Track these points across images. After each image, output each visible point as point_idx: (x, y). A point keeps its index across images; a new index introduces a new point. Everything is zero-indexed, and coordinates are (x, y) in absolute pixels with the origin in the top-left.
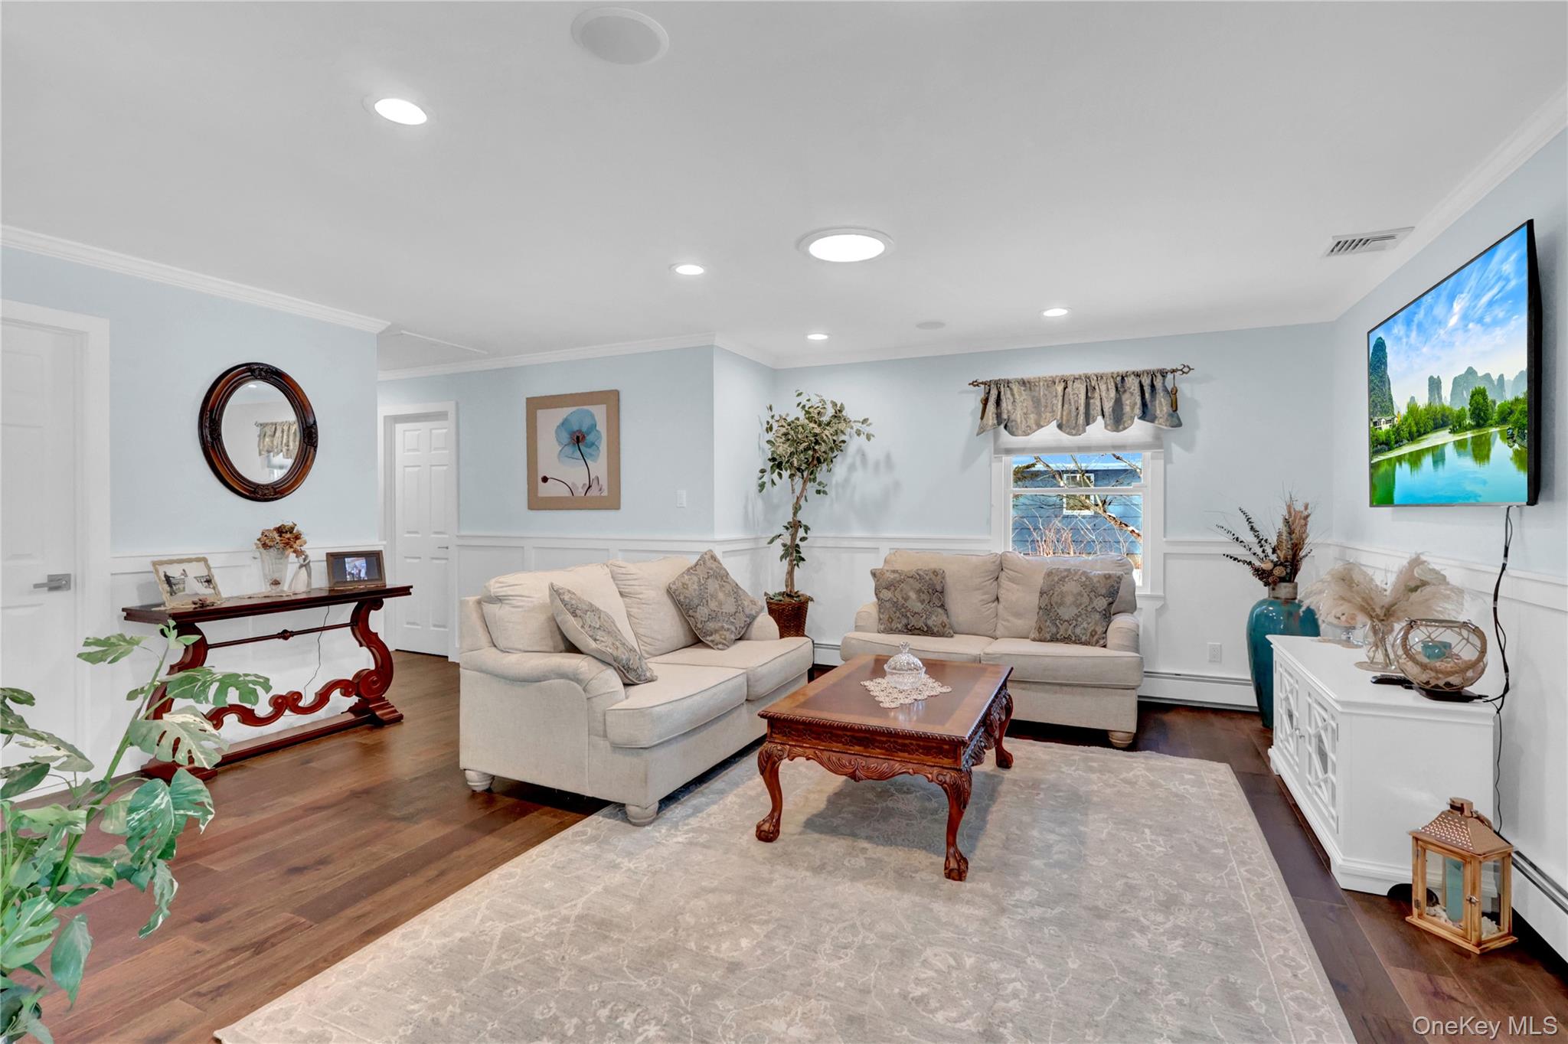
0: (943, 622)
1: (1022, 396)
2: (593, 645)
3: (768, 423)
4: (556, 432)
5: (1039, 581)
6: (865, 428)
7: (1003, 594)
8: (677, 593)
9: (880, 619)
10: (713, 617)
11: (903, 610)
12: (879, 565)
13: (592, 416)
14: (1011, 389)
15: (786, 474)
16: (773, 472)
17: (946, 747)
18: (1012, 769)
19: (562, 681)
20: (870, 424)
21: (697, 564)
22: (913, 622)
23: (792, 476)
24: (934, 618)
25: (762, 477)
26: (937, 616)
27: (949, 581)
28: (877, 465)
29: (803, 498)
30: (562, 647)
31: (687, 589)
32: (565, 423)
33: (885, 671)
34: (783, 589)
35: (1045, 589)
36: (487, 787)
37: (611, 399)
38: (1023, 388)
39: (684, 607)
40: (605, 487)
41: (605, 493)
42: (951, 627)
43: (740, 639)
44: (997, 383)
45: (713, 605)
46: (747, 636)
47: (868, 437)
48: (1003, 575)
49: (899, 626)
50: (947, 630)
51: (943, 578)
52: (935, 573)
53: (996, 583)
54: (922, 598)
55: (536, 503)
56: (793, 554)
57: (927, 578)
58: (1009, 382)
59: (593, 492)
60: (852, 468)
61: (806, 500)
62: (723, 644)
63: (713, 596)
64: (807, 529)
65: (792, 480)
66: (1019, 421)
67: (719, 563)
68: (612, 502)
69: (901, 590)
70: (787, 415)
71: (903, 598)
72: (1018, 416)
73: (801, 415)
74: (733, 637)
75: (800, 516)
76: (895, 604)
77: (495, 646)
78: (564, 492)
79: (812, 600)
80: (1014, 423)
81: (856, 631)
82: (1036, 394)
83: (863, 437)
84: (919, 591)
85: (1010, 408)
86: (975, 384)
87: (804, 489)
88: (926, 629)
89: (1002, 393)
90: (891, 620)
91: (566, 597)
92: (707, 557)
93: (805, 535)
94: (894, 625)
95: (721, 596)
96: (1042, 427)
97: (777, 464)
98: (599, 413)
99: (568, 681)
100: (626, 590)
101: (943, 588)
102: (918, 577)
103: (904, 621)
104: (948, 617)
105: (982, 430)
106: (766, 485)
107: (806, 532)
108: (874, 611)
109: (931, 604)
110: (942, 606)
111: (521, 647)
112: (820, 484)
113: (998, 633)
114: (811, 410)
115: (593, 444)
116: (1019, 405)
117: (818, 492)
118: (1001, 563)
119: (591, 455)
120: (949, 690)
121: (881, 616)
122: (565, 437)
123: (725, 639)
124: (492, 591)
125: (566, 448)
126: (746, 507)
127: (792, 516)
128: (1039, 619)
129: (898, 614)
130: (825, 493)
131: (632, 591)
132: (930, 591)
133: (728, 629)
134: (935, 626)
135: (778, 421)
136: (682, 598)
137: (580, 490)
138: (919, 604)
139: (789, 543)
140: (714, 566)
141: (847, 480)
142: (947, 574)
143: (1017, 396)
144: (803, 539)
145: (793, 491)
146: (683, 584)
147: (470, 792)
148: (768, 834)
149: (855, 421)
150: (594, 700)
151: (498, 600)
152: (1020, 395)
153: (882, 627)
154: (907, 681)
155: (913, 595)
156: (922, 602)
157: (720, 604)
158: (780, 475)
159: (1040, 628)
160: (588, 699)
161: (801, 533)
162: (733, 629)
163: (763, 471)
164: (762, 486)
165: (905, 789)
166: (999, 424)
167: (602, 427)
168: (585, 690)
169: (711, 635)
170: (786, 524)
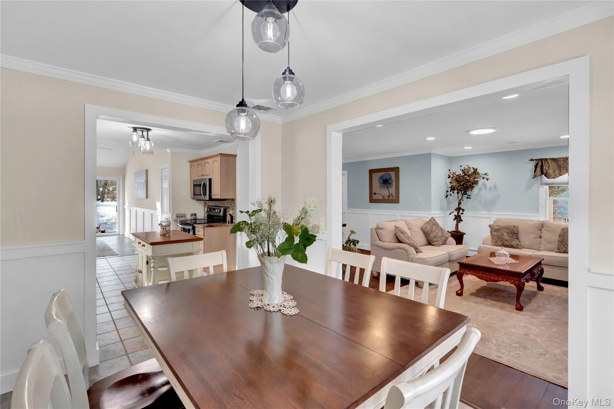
0: (518, 244)
1: (553, 165)
2: (408, 241)
3: (449, 175)
4: (379, 180)
5: (559, 232)
6: (486, 177)
7: (543, 235)
8: (424, 229)
9: (492, 241)
10: (435, 237)
11: (502, 239)
12: (492, 223)
13: (390, 175)
14: (547, 162)
15: (456, 192)
16: (451, 191)
17: (516, 275)
18: (544, 291)
19: (400, 250)
20: (488, 175)
21: (429, 221)
22: (505, 243)
23: (458, 193)
24: (514, 242)
25: (447, 193)
26: (515, 242)
27: (520, 230)
28: (490, 189)
29: (462, 200)
30: (397, 242)
31: (427, 228)
32: (381, 177)
33: (496, 255)
34: (455, 230)
35: (561, 234)
36: (377, 276)
37: (396, 170)
38: (553, 161)
39: (426, 234)
40: (394, 196)
41: (394, 198)
42: (521, 246)
43: (443, 244)
44: (541, 160)
45: (435, 233)
46: (445, 243)
47: (487, 179)
48: (543, 229)
49: (500, 244)
50: (519, 247)
51: (518, 229)
52: (514, 227)
53: (540, 231)
54: (509, 235)
55: (372, 200)
56: (458, 219)
57: (511, 229)
58: (546, 159)
59: (391, 198)
60: (480, 189)
61: (463, 201)
62: (439, 245)
63: (435, 231)
64: (463, 210)
65: (458, 194)
66: (551, 173)
67: (436, 221)
68: (396, 200)
69: (501, 232)
70: (456, 172)
71: (501, 235)
72: (551, 172)
73: (461, 172)
74: (441, 243)
75: (461, 206)
76: (498, 237)
77: (380, 240)
78: (381, 198)
79: (465, 234)
80: (548, 174)
81: (483, 244)
82: (559, 163)
83: (485, 180)
84: (508, 233)
85: (547, 168)
86: (532, 160)
87: (462, 197)
88: (510, 246)
89: (544, 163)
90: (496, 242)
91: (400, 229)
92: (432, 219)
93: (462, 212)
94: (498, 244)
95: (437, 231)
96: (562, 175)
97: (453, 189)
98: (393, 174)
99: (402, 250)
100: (410, 228)
101: (518, 232)
102: (507, 228)
103: (502, 243)
104: (519, 242)
105: (535, 177)
106: (448, 196)
107: (463, 211)
108: (490, 239)
109: (513, 237)
110: (517, 238)
111: (388, 241)
112: (468, 195)
113: (541, 249)
114: (465, 171)
115: (391, 183)
116: (551, 168)
117: (467, 198)
118: (543, 224)
119: (390, 187)
120: (518, 262)
121: (493, 240)
122: (382, 181)
123: (439, 244)
124: (380, 226)
125: (382, 184)
126: (441, 203)
127: (458, 206)
128: (558, 245)
129: (499, 240)
130: (470, 198)
131: (411, 228)
132: (512, 233)
133: (440, 241)
134: (514, 245)
135: (452, 175)
136: (425, 231)
137: (386, 197)
138: (508, 237)
139: (456, 215)
140: (434, 222)
141: (478, 194)
142: (519, 227)
143: (550, 164)
144: (462, 214)
145: (458, 198)
146: (426, 227)
147: (373, 276)
148: (460, 294)
149: (482, 174)
150: (409, 255)
151: (381, 229)
152: (552, 164)
153: (493, 244)
154: (503, 258)
155: (505, 234)
156: (509, 236)
157: (437, 233)
158: (453, 192)
159: (559, 248)
160: (408, 255)
161: (461, 211)
162: (441, 241)
163: (447, 191)
164: (447, 196)
165: (503, 291)
166: (542, 174)
167: (393, 178)
168: (407, 252)
169: (435, 242)
170: (455, 209)
